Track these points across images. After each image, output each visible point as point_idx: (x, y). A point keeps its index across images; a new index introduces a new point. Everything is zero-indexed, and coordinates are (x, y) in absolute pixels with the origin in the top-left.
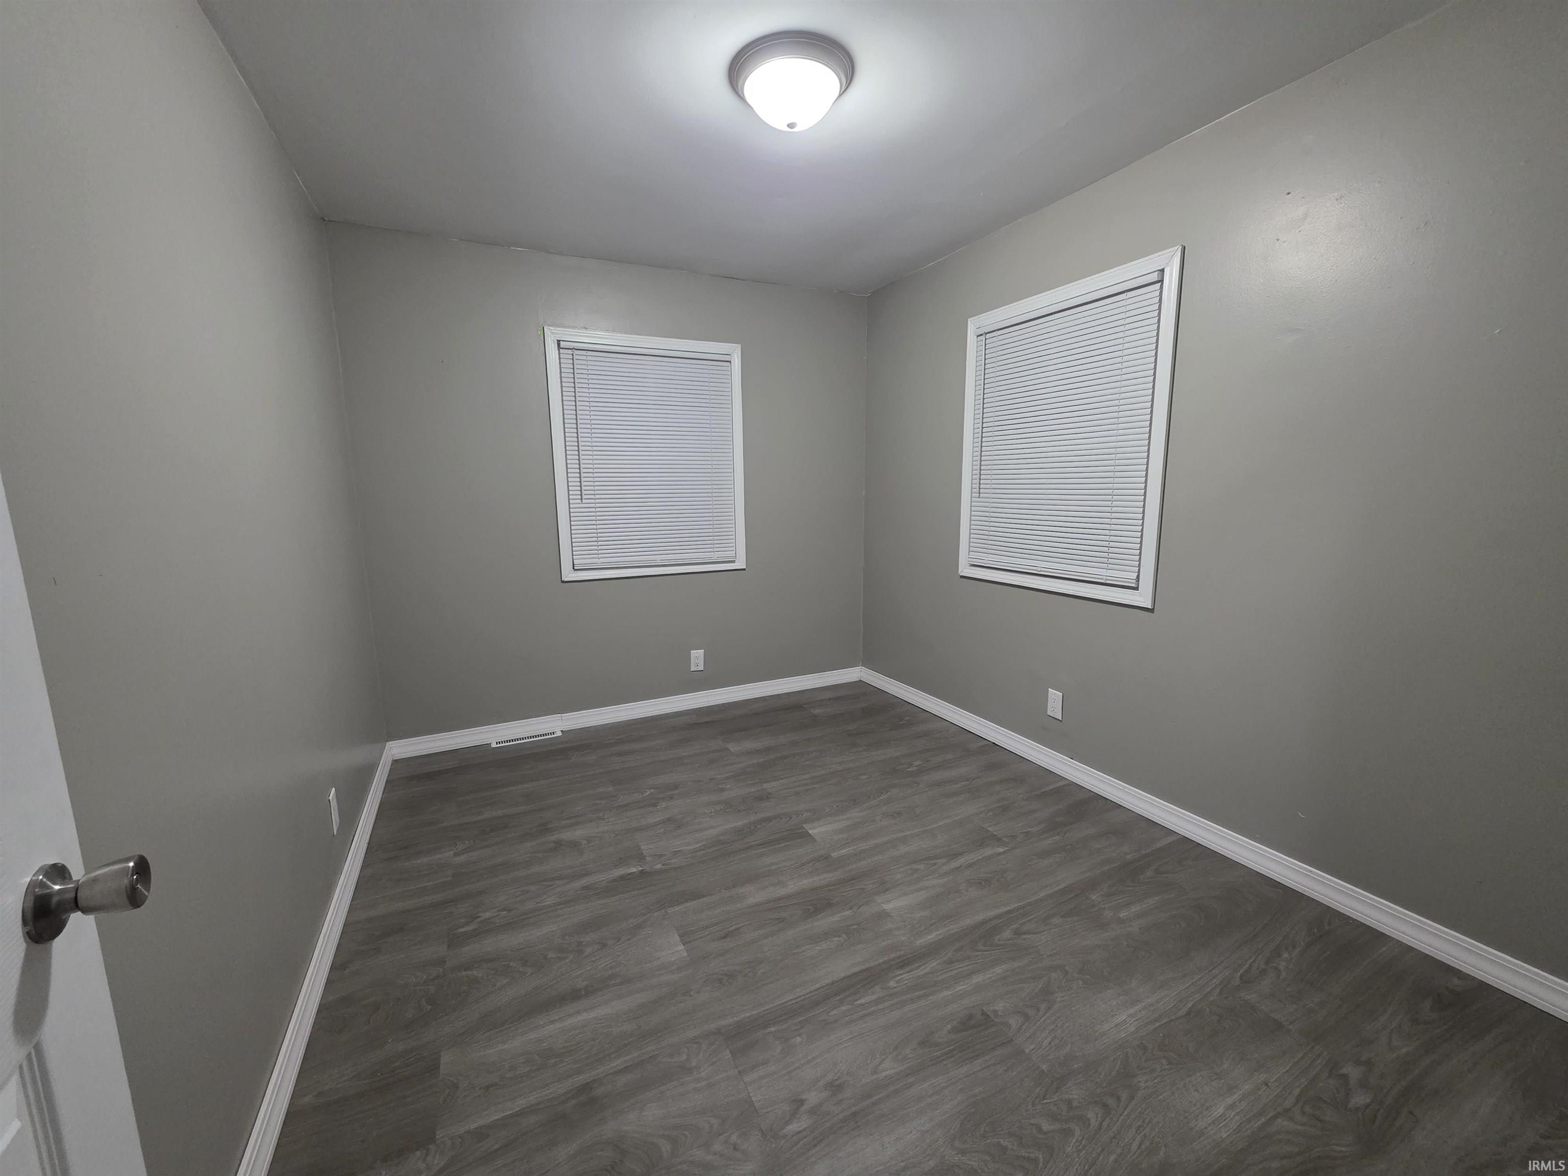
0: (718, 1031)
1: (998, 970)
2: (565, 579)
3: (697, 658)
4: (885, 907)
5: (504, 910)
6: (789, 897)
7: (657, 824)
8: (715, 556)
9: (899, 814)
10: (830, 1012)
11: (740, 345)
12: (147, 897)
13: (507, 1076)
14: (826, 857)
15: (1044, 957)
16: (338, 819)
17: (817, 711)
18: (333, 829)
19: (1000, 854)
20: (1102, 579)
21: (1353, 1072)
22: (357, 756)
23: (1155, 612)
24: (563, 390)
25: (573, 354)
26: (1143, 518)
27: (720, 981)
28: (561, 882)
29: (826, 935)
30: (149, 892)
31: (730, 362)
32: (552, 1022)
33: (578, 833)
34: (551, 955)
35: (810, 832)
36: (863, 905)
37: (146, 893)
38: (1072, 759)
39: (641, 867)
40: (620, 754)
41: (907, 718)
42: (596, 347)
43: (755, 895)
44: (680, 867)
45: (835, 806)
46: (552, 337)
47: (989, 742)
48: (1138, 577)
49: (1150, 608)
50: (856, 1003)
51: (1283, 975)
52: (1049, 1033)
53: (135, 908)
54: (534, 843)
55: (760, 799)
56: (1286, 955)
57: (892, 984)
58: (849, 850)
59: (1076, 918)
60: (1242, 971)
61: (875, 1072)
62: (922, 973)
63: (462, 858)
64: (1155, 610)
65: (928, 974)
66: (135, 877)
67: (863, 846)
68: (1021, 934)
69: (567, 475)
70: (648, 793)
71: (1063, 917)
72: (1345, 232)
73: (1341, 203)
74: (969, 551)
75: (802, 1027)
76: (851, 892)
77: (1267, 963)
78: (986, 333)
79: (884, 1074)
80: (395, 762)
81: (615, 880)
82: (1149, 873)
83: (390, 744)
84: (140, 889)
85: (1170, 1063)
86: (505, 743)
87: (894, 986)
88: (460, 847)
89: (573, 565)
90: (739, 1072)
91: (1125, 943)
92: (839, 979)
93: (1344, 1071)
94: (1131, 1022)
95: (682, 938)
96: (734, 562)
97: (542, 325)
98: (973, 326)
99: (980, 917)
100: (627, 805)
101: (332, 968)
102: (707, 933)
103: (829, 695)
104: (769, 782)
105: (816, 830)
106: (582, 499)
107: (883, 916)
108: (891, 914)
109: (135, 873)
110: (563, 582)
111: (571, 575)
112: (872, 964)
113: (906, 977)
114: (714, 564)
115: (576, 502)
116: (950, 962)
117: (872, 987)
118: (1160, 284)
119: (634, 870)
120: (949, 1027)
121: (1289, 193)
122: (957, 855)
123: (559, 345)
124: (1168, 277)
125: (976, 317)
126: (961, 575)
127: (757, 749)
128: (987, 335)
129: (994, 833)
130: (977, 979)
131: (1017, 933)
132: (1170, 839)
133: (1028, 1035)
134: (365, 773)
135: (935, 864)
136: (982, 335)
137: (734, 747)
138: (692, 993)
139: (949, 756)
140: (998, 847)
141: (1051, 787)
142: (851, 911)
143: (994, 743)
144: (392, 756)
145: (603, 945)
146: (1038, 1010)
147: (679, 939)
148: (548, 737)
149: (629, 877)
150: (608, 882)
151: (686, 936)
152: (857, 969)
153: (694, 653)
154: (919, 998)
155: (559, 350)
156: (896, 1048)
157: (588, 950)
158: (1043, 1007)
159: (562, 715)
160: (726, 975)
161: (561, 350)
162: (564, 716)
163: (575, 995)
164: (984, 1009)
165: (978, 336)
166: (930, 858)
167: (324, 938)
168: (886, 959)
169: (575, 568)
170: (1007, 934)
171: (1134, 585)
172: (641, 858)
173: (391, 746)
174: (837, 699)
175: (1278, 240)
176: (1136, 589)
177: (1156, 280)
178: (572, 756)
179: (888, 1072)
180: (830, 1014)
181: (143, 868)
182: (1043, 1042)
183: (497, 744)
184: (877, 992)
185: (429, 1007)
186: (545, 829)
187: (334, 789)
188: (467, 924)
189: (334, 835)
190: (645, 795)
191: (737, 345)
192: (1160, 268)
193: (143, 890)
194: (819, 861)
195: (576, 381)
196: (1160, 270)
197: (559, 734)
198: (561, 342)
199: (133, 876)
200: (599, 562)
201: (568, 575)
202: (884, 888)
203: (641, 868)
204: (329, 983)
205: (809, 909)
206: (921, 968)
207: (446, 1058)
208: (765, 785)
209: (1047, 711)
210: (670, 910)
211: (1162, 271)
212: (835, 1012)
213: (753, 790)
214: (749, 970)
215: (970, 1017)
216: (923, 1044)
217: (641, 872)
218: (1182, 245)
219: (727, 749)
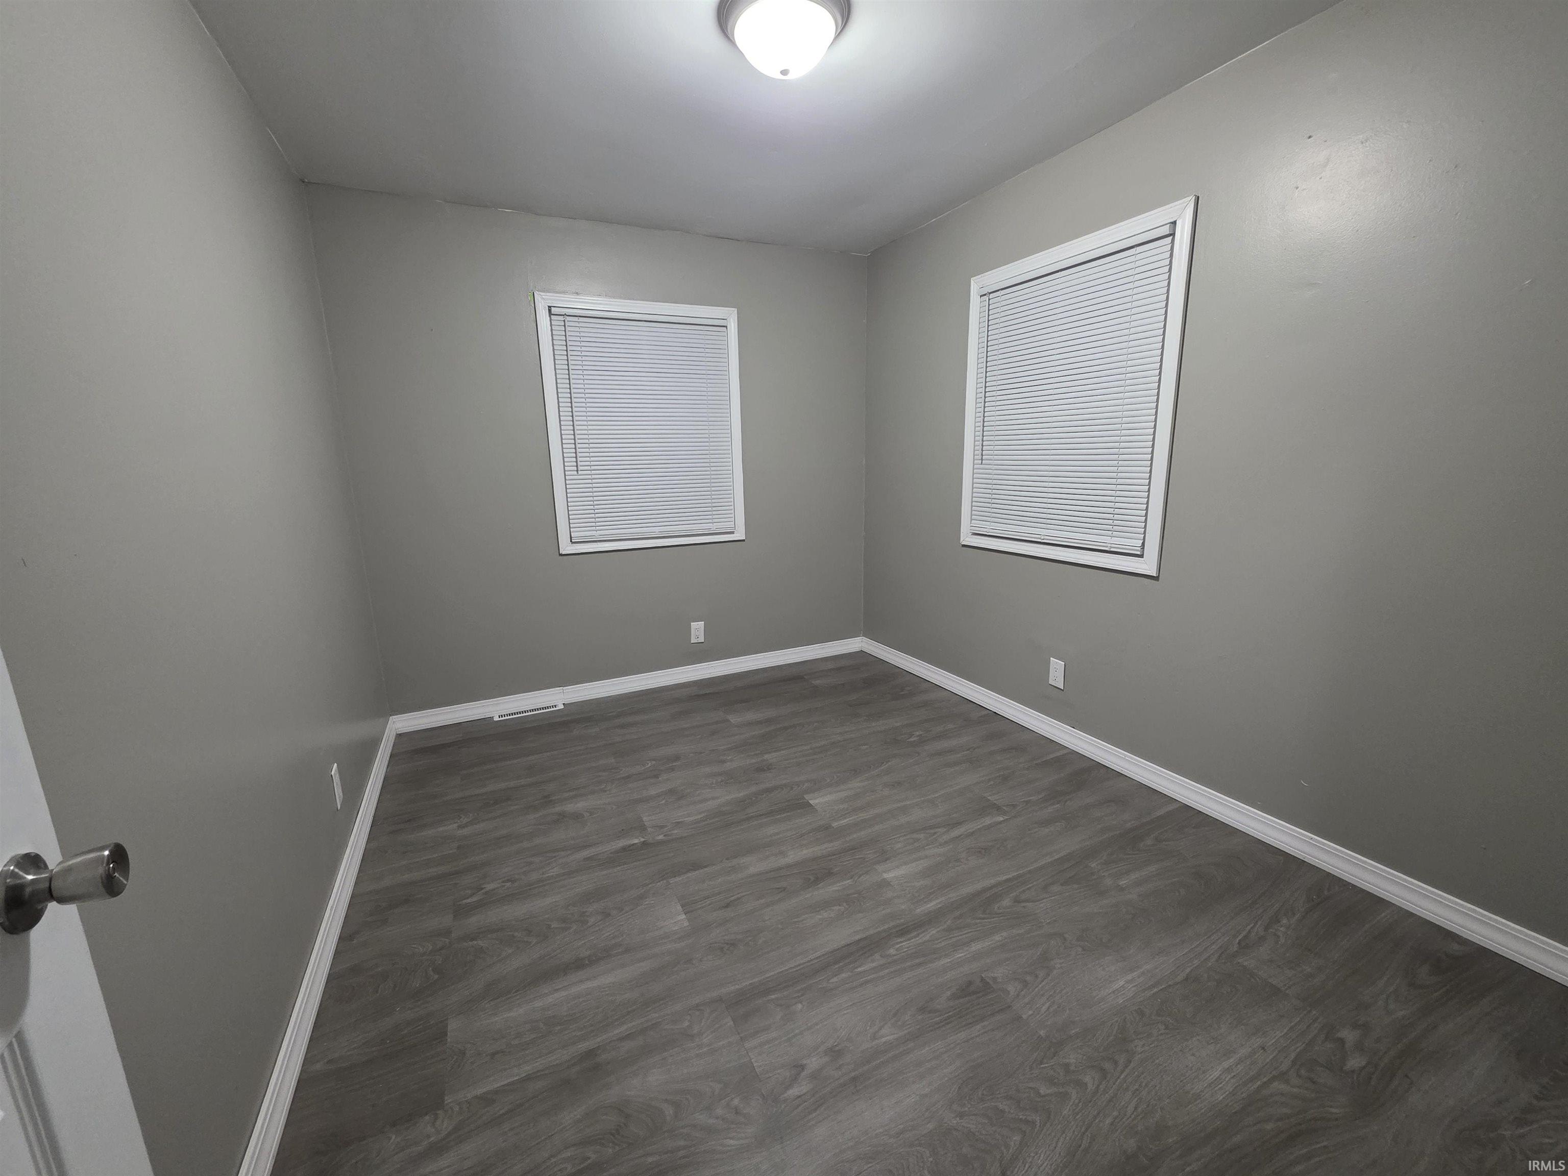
0: (720, 1000)
1: (997, 938)
2: (563, 552)
3: (697, 631)
4: (885, 876)
5: (508, 881)
6: (789, 866)
7: (658, 795)
8: (714, 527)
9: (899, 783)
10: (830, 979)
11: (736, 309)
12: (126, 885)
13: (513, 1043)
14: (827, 827)
15: (1044, 924)
16: (341, 794)
17: (817, 682)
18: (337, 804)
19: (1000, 823)
20: (1107, 547)
21: (1349, 1035)
22: (358, 731)
23: (1160, 580)
24: (556, 358)
25: (564, 321)
26: (1149, 484)
27: (722, 949)
28: (563, 853)
29: (826, 904)
30: (127, 880)
31: (726, 327)
32: (557, 990)
33: (580, 805)
34: (554, 925)
35: (811, 802)
36: (863, 874)
37: (125, 882)
38: (1074, 728)
39: (643, 838)
40: (622, 726)
41: (909, 688)
42: (590, 313)
43: (755, 865)
44: (681, 838)
45: (835, 777)
46: (543, 303)
47: (989, 712)
48: (1143, 544)
49: (1155, 575)
50: (856, 970)
51: (1282, 940)
52: (1048, 999)
53: (113, 897)
54: (537, 816)
55: (760, 770)
56: (1285, 921)
57: (892, 951)
58: (850, 820)
59: (1076, 886)
60: (1240, 937)
61: (874, 1037)
62: (920, 941)
63: (466, 831)
64: (1160, 578)
65: (929, 941)
66: (111, 866)
67: (863, 815)
68: (1020, 902)
69: (562, 446)
70: (649, 765)
71: (1062, 885)
72: (1369, 178)
73: (1367, 147)
74: (971, 520)
75: (802, 995)
76: (851, 861)
77: (1266, 929)
78: (990, 293)
79: (884, 1040)
80: (399, 736)
81: (617, 852)
82: (1149, 841)
83: (393, 719)
84: (118, 877)
85: (1166, 1028)
86: (507, 716)
87: (893, 953)
88: (465, 820)
89: (571, 537)
90: (741, 1038)
91: (1124, 910)
92: (840, 947)
93: (1339, 1035)
94: (1129, 987)
95: (684, 908)
96: (733, 533)
97: (532, 291)
98: (976, 285)
99: (979, 886)
100: (628, 777)
101: (341, 939)
102: (708, 902)
103: (830, 665)
104: (770, 753)
105: (816, 800)
106: (577, 471)
107: (885, 884)
108: (891, 883)
109: (111, 862)
110: (561, 555)
111: (569, 548)
112: (871, 932)
113: (906, 945)
114: (713, 535)
115: (571, 473)
116: (949, 930)
117: (871, 955)
118: (1172, 237)
119: (636, 841)
120: (949, 993)
121: (1310, 137)
122: (959, 824)
123: (550, 311)
124: (1179, 231)
125: (980, 276)
126: (962, 543)
127: (759, 720)
128: (991, 295)
129: (995, 802)
130: (976, 947)
131: (1017, 901)
132: (1171, 807)
133: (1026, 1000)
134: (369, 747)
135: (935, 833)
136: (985, 295)
137: (734, 719)
138: (694, 962)
139: (951, 726)
140: (998, 816)
141: (1052, 756)
142: (852, 880)
143: (995, 713)
144: (396, 729)
145: (606, 915)
146: (1037, 976)
147: (681, 909)
148: (549, 710)
149: (631, 848)
150: (611, 853)
151: (688, 907)
152: (857, 937)
153: (694, 625)
154: (920, 964)
155: (550, 317)
156: (895, 1015)
157: (592, 920)
158: (1041, 974)
159: (564, 688)
160: (727, 944)
161: (552, 316)
162: (565, 690)
163: (579, 964)
164: (983, 976)
165: (981, 296)
166: (931, 827)
167: (331, 910)
168: (886, 927)
169: (573, 541)
170: (1006, 902)
171: (1139, 553)
172: (642, 828)
173: (394, 720)
174: (839, 669)
175: (1297, 188)
176: (1141, 556)
177: (1168, 233)
178: (574, 729)
179: (888, 1038)
180: (830, 981)
181: (119, 856)
182: (1042, 1007)
183: (499, 717)
184: (877, 960)
185: (436, 977)
186: (547, 801)
187: (336, 764)
188: (471, 896)
189: (337, 808)
190: (647, 767)
191: (734, 309)
192: (1172, 220)
193: (121, 879)
194: (820, 831)
195: (568, 348)
196: (1172, 223)
197: (562, 707)
198: (552, 308)
199: (108, 864)
200: (597, 534)
201: (566, 548)
202: (885, 857)
203: (643, 840)
204: (337, 953)
205: (810, 879)
206: (920, 936)
207: (453, 1025)
208: (766, 756)
209: (1048, 679)
210: (672, 881)
211: (1174, 223)
212: (835, 979)
213: (754, 761)
214: (750, 938)
215: (970, 983)
216: (922, 1010)
217: (644, 843)
218: (1196, 196)
219: (728, 721)
